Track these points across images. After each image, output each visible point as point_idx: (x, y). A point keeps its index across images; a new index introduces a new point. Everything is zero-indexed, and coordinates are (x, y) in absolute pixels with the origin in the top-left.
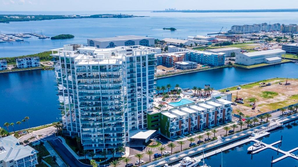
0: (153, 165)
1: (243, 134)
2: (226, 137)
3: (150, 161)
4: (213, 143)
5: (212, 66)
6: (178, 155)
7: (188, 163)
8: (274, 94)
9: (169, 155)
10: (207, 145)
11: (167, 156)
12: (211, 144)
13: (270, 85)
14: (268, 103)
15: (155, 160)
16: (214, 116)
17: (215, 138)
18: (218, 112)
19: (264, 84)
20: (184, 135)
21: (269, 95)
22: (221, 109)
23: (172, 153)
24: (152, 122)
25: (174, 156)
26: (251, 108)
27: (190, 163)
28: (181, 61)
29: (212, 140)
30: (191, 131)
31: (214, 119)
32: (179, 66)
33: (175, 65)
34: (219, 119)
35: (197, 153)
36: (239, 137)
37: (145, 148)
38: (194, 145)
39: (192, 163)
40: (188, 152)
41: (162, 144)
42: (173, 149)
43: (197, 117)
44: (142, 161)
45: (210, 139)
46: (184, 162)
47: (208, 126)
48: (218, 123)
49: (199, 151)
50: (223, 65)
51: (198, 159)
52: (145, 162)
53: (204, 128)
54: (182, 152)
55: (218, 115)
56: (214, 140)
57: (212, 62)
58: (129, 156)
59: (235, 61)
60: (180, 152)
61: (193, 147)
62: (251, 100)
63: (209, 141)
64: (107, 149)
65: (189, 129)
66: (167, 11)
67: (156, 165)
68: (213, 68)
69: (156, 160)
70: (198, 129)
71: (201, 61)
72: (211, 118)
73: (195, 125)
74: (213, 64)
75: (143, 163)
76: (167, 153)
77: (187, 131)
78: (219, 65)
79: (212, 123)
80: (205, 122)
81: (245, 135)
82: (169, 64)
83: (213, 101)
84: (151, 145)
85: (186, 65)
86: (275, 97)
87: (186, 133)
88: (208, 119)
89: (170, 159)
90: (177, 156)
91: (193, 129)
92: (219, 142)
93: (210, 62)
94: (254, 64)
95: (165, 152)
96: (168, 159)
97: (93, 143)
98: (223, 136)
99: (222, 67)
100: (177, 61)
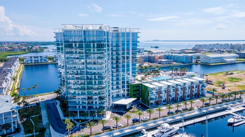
0: (130, 130)
1: (219, 108)
2: (203, 109)
3: (128, 126)
4: (190, 113)
5: (183, 63)
6: (157, 122)
7: (166, 129)
8: (238, 79)
9: (147, 121)
10: (185, 114)
11: (145, 122)
12: (188, 114)
13: (233, 74)
14: (235, 85)
15: (132, 125)
16: (190, 90)
17: (192, 109)
18: (193, 87)
19: (227, 73)
20: (163, 105)
21: (234, 80)
22: (196, 84)
23: (151, 119)
24: (134, 91)
25: (152, 122)
26: (221, 88)
27: (168, 130)
28: (162, 59)
29: (189, 110)
30: (169, 101)
31: (189, 93)
32: (160, 62)
33: (157, 62)
34: (194, 93)
35: (175, 121)
36: (215, 109)
37: (125, 113)
38: (172, 113)
39: (171, 130)
40: (166, 119)
41: (141, 111)
42: (151, 115)
43: (174, 90)
44: (120, 125)
45: (187, 109)
46: (162, 128)
47: (185, 99)
48: (194, 97)
49: (177, 119)
50: (192, 63)
51: (176, 127)
52: (123, 126)
53: (181, 100)
54: (161, 119)
55: (193, 90)
56: (192, 110)
57: (183, 61)
58: (109, 119)
59: (200, 61)
60: (158, 118)
61: (171, 115)
62: (219, 82)
63: (187, 110)
64: (89, 111)
65: (167, 100)
66: (154, 41)
67: (133, 130)
68: (184, 64)
69: (134, 124)
70: (176, 101)
71: (175, 60)
72: (187, 91)
73: (173, 97)
74: (184, 62)
75: (120, 126)
76: (146, 118)
77: (166, 102)
78: (189, 63)
79: (188, 96)
80: (182, 95)
81: (221, 108)
82: (153, 61)
83: (188, 78)
84: (132, 111)
85: (165, 62)
86: (240, 82)
87: (165, 103)
88: (184, 92)
89: (148, 125)
90: (155, 122)
91: (171, 100)
92: (196, 113)
93: (182, 61)
94: (215, 63)
95: (144, 118)
96: (146, 124)
97: (77, 104)
98: (200, 108)
99: (191, 64)
100: (158, 59)
